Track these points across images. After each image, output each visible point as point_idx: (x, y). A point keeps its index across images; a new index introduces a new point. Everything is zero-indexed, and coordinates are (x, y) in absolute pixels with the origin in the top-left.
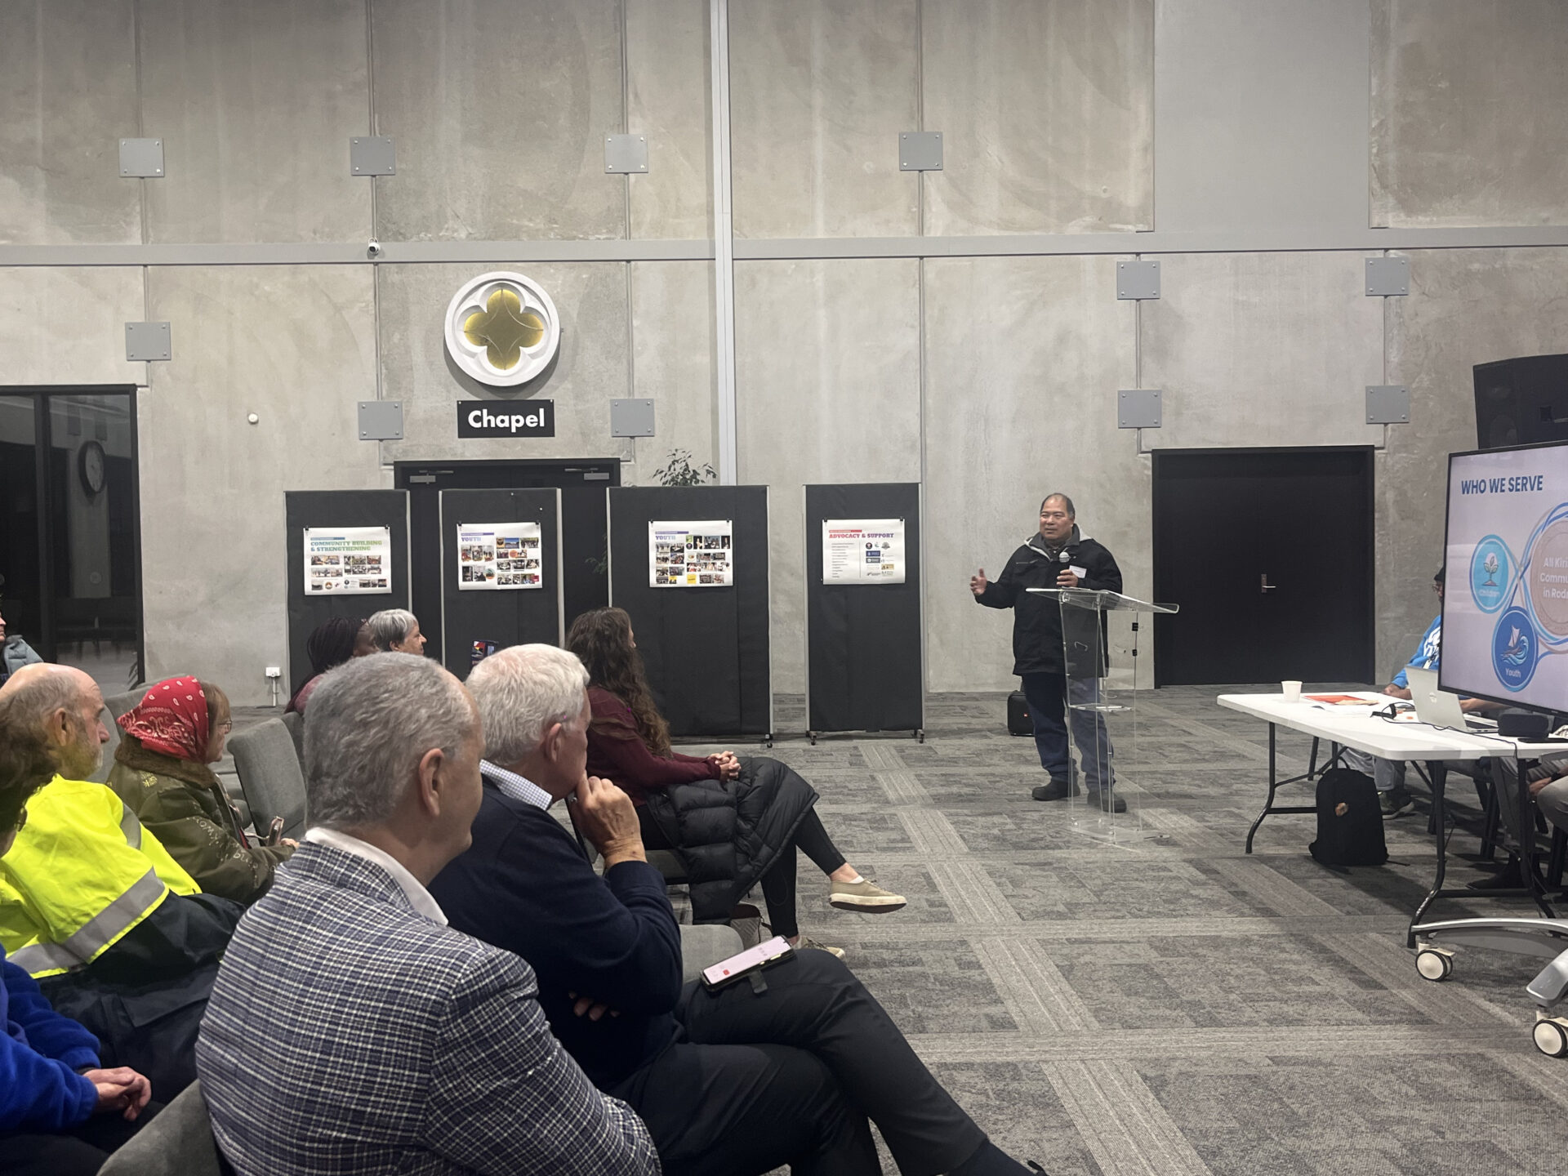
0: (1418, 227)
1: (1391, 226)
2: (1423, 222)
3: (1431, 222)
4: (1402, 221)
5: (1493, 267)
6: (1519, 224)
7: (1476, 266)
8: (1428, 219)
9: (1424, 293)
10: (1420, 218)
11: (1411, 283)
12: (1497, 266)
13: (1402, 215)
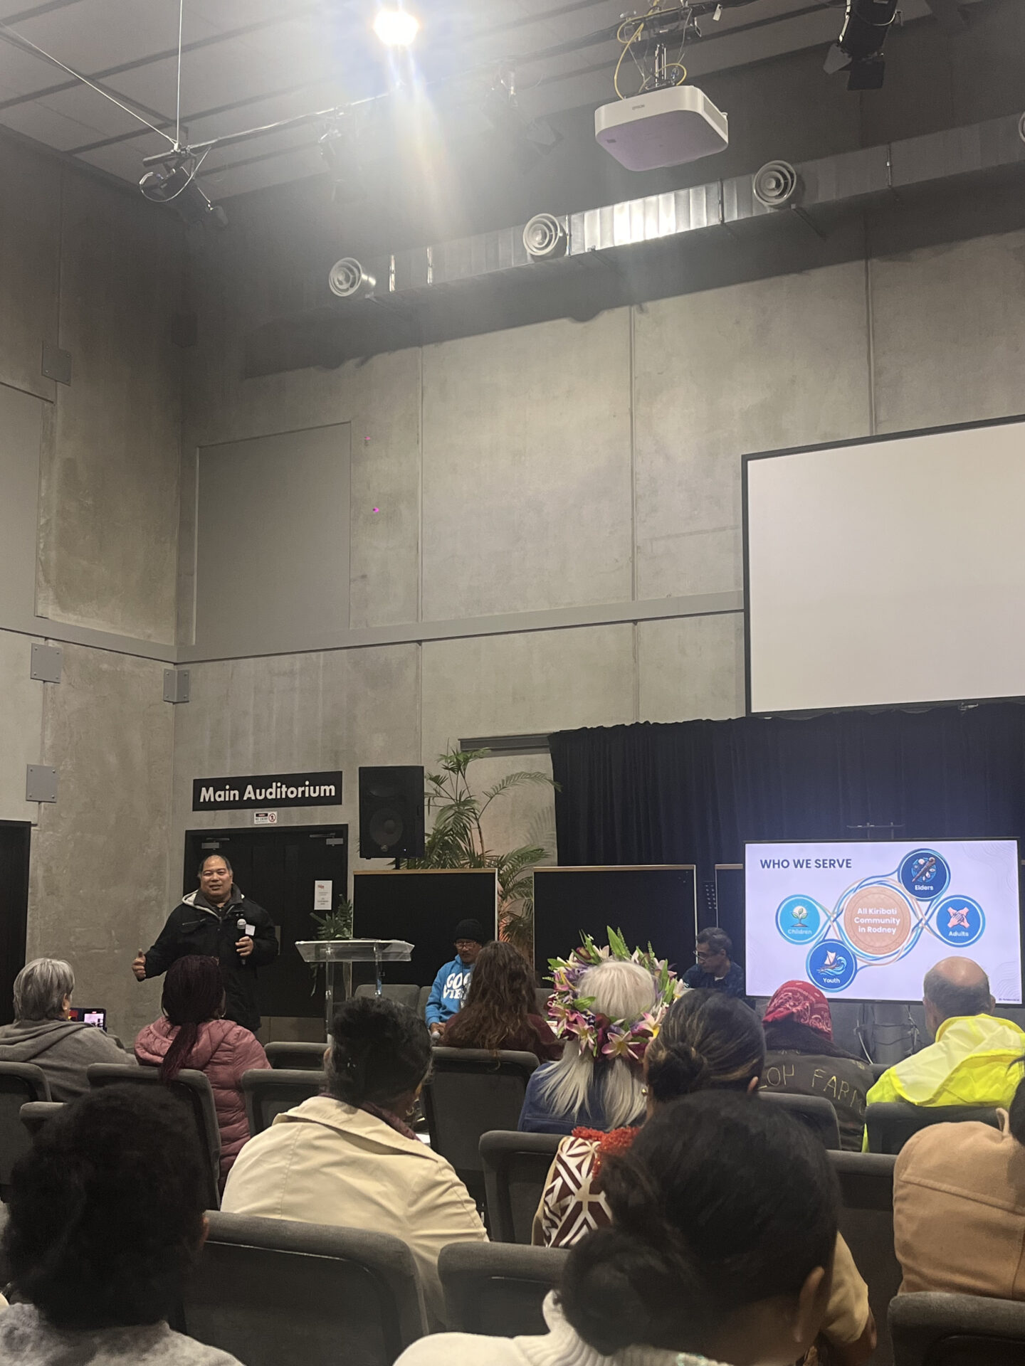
0: (67, 622)
1: (50, 618)
2: (71, 619)
3: (77, 621)
4: (57, 615)
5: (116, 670)
6: (132, 636)
7: (105, 666)
8: (76, 617)
9: (70, 684)
10: (71, 615)
11: (63, 673)
12: (118, 669)
13: (58, 608)
